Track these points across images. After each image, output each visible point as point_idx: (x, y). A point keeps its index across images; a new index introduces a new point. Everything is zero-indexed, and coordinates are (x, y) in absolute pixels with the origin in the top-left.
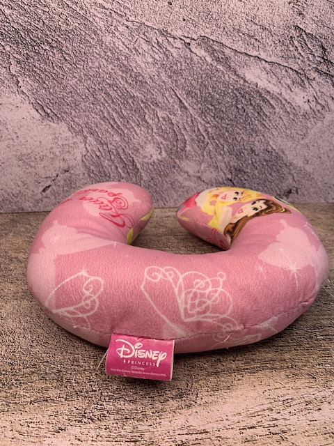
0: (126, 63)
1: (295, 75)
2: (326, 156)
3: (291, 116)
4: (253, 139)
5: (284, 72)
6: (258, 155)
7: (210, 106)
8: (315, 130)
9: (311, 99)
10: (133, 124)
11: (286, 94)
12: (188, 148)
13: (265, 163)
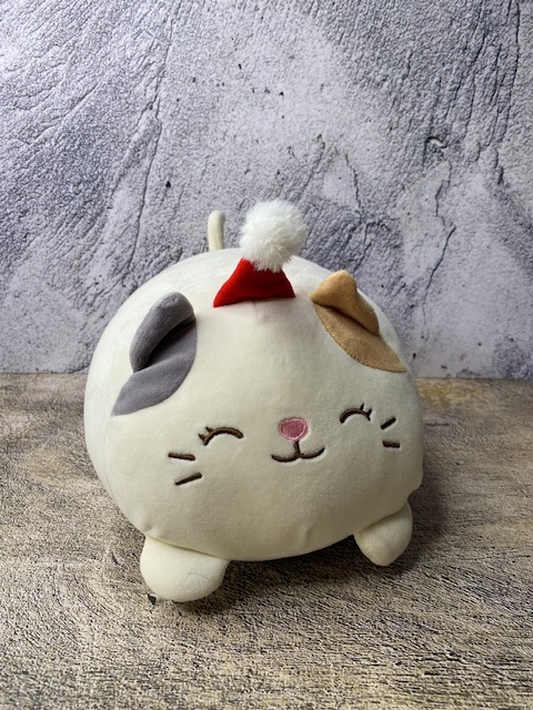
0: (122, 18)
1: (126, 259)
2: (29, 322)
3: (76, 262)
4: (40, 211)
5: (129, 243)
6: (19, 221)
7: (77, 143)
8: (62, 299)
9: (100, 287)
10: (44, 27)
11: (103, 250)
12: (20, 113)
13: (8, 233)
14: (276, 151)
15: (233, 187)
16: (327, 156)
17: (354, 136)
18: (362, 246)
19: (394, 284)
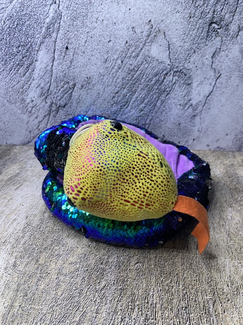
14: (126, 30)
15: (102, 49)
16: (154, 33)
17: (169, 21)
18: (170, 84)
19: (186, 104)
